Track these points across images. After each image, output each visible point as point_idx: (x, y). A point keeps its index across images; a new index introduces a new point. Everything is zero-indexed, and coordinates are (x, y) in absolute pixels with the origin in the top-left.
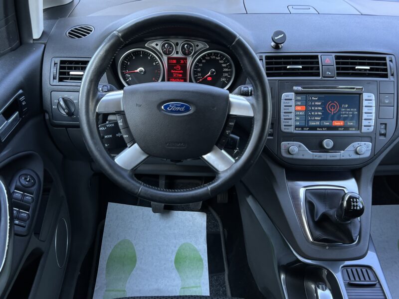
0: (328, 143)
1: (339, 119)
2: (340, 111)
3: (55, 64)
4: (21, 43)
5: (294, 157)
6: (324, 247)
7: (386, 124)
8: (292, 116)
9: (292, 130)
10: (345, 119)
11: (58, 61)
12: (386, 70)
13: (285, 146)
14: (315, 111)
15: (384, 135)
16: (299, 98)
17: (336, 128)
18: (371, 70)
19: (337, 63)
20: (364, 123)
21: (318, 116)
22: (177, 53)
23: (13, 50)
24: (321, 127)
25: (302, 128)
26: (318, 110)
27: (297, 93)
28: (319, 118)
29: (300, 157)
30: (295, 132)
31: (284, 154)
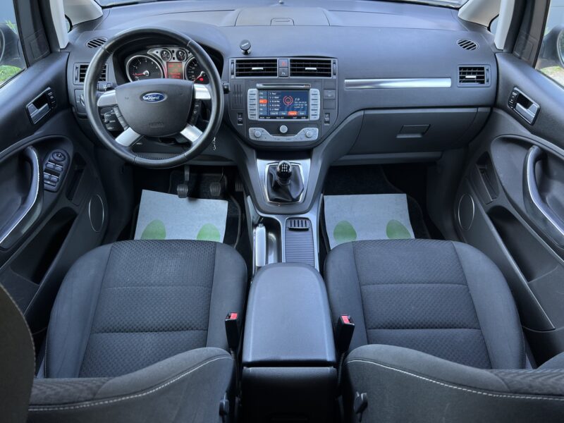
0: (284, 129)
1: (293, 110)
2: (293, 103)
3: (77, 68)
4: (51, 52)
5: (259, 139)
6: (277, 205)
7: (329, 114)
8: (256, 107)
9: (256, 118)
10: (298, 110)
11: (79, 65)
12: (330, 70)
13: (252, 131)
14: (274, 103)
15: (328, 122)
16: (262, 94)
17: (291, 117)
18: (318, 70)
19: (292, 65)
20: (311, 112)
21: (277, 107)
22: (174, 59)
23: (44, 57)
24: (280, 116)
25: (265, 117)
26: (277, 103)
27: (260, 89)
28: (278, 109)
29: (264, 140)
30: (259, 120)
31: (251, 137)
